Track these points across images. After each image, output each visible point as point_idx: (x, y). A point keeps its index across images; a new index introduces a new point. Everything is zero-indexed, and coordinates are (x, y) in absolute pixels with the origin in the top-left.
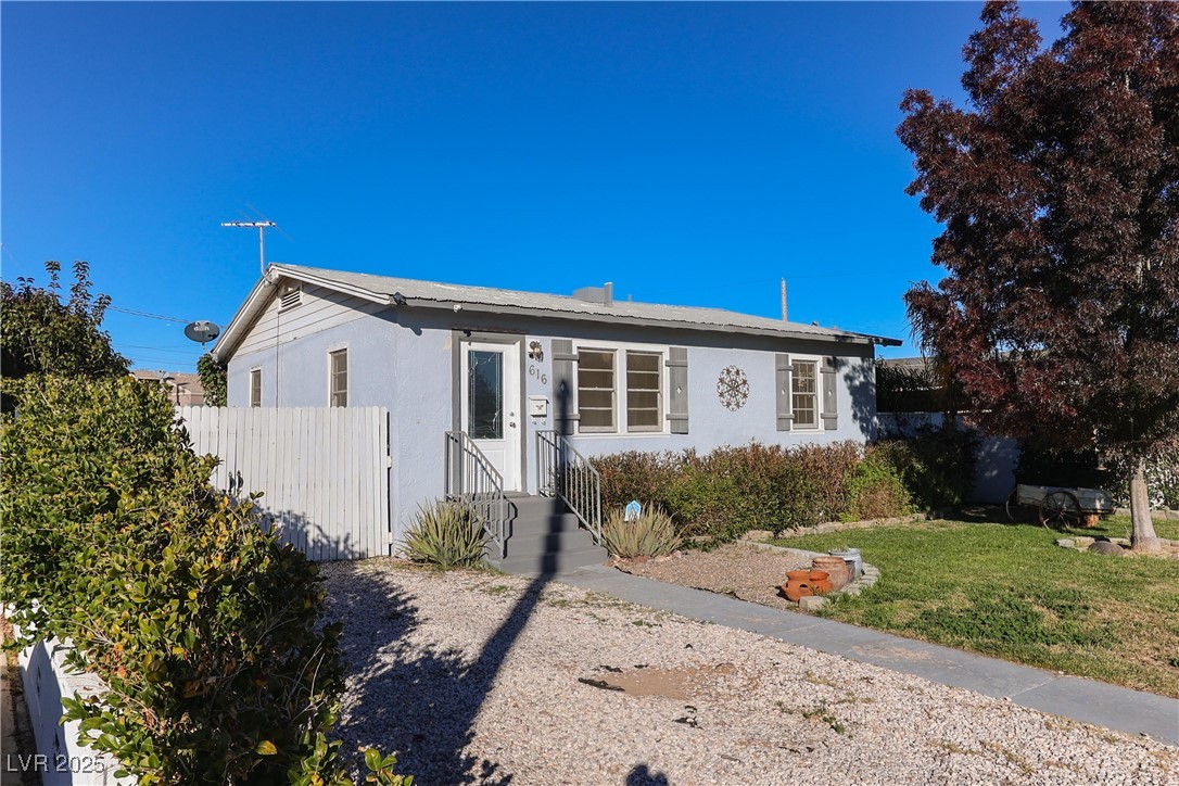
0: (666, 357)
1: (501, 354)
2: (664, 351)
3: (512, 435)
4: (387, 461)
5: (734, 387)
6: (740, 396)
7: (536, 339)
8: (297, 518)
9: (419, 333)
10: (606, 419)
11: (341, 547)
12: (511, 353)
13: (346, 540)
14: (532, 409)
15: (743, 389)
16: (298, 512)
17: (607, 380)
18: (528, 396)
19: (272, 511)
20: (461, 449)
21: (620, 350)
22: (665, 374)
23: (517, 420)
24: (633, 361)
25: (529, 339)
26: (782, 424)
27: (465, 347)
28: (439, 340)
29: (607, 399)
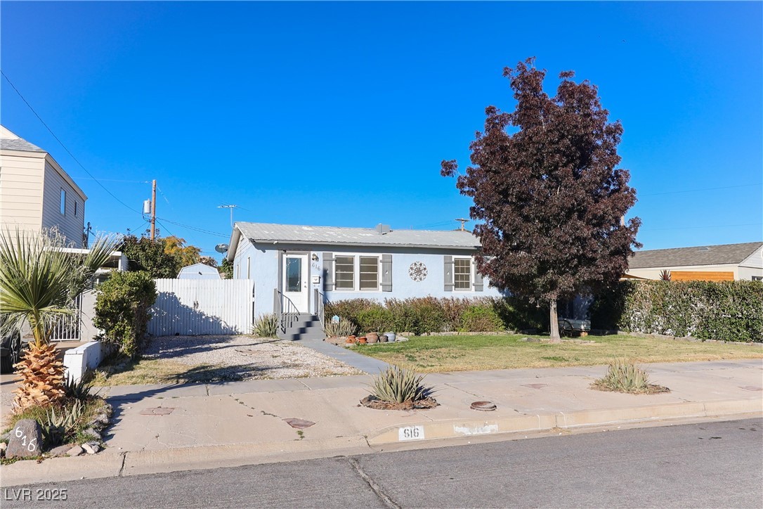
0: (381, 258)
1: (301, 259)
2: (380, 256)
3: (304, 290)
4: (253, 299)
5: (419, 271)
6: (422, 276)
7: (316, 253)
8: (218, 319)
9: (264, 252)
10: (350, 285)
11: (234, 330)
12: (304, 258)
13: (235, 327)
14: (313, 281)
15: (423, 272)
16: (217, 316)
17: (351, 269)
18: (312, 275)
19: (209, 316)
20: (282, 295)
21: (357, 256)
22: (380, 266)
23: (307, 285)
24: (362, 260)
25: (312, 253)
26: (447, 288)
27: (285, 256)
28: (274, 254)
29: (351, 276)
